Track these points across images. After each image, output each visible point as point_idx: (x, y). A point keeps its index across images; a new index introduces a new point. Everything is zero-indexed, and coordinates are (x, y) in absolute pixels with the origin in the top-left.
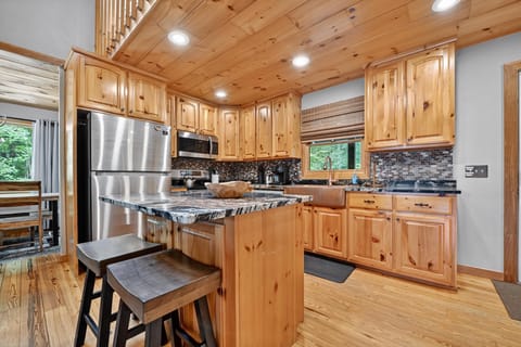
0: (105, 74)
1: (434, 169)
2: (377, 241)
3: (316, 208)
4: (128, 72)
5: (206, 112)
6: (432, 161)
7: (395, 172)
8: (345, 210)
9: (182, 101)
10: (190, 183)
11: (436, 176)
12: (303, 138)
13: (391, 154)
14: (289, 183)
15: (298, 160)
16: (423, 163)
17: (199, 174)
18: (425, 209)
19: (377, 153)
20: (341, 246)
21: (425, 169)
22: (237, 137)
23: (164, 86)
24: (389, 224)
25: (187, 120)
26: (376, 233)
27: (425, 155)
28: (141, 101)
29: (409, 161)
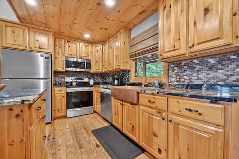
0: (17, 30)
1: (220, 74)
2: (156, 136)
3: (124, 103)
4: (29, 28)
5: (84, 47)
6: (219, 66)
7: (186, 77)
8: (137, 107)
9: (68, 42)
10: (74, 84)
11: (223, 80)
12: (131, 56)
13: (183, 63)
14: (124, 85)
15: (129, 71)
16: (210, 69)
17: (82, 79)
18: (193, 115)
19: (173, 62)
20: (136, 133)
21: (212, 74)
22: (101, 59)
23: (51, 34)
24: (164, 123)
25: (72, 51)
26: (156, 129)
27: (212, 61)
28: (37, 42)
29: (198, 67)
